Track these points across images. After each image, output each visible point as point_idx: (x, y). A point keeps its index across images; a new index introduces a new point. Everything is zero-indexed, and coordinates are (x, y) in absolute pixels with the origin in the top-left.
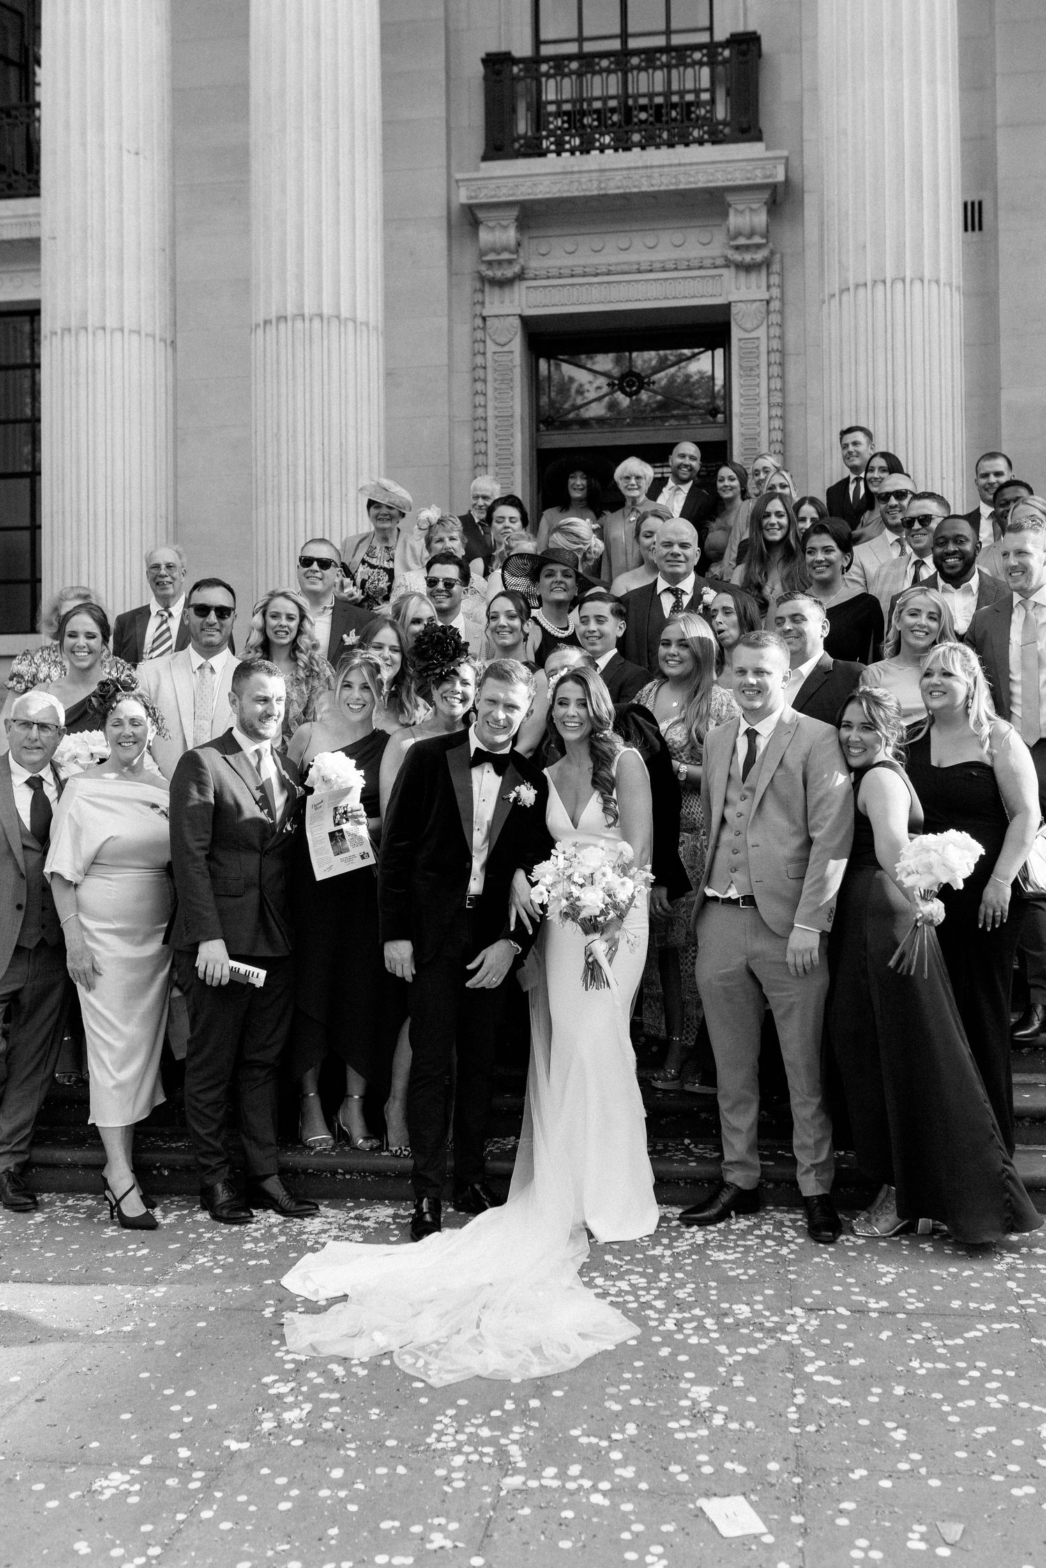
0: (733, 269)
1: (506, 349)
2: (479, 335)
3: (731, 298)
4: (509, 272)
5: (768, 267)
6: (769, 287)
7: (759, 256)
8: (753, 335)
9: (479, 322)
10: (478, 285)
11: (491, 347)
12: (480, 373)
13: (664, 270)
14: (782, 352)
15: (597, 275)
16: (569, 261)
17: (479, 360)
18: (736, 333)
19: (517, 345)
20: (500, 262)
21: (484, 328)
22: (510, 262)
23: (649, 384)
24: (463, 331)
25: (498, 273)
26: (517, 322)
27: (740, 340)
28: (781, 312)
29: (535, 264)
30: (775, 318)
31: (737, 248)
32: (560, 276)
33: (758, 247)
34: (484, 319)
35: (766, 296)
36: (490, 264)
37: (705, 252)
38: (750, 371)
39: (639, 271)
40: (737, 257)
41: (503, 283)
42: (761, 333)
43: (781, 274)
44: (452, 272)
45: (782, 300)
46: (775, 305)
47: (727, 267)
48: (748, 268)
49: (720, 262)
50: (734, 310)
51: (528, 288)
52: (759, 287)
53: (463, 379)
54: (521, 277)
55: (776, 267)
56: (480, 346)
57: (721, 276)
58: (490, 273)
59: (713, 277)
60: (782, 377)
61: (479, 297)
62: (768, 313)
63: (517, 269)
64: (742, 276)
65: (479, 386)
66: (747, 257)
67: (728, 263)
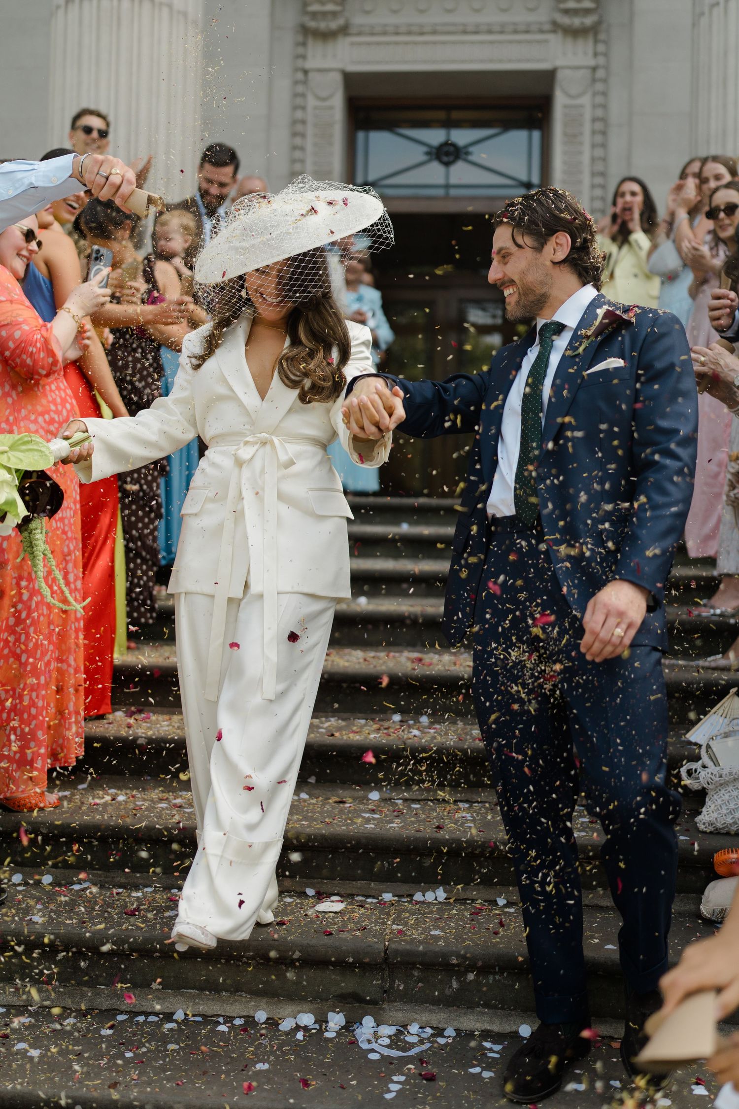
0: (560, 35)
1: (327, 103)
2: (300, 89)
3: (559, 63)
4: (334, 25)
5: (596, 34)
6: (596, 54)
7: (589, 21)
8: (578, 101)
9: (300, 76)
10: (300, 38)
11: (311, 102)
12: (299, 128)
13: (490, 32)
14: (604, 120)
15: (422, 34)
16: (393, 20)
17: (299, 114)
18: (560, 101)
19: (337, 103)
20: (324, 14)
21: (305, 82)
22: (334, 14)
23: (467, 153)
24: (283, 86)
25: (323, 25)
26: (338, 78)
27: (566, 106)
28: (605, 81)
29: (358, 20)
30: (599, 87)
31: (566, 12)
32: (385, 33)
33: (587, 12)
34: (306, 72)
35: (592, 62)
36: (314, 15)
37: (531, 18)
38: (572, 138)
39: (465, 32)
40: (565, 20)
41: (327, 36)
42: (586, 100)
43: (606, 43)
44: (274, 26)
45: (607, 68)
46: (600, 74)
47: (554, 31)
48: (575, 33)
49: (547, 27)
50: (560, 75)
51: (352, 44)
52: (585, 53)
53: (281, 135)
54: (344, 30)
55: (602, 36)
56: (299, 101)
57: (546, 41)
58: (312, 24)
59: (539, 42)
60: (604, 146)
61: (300, 50)
62: (594, 80)
63: (341, 21)
64: (569, 41)
65: (298, 141)
66: (577, 22)
67: (556, 27)
